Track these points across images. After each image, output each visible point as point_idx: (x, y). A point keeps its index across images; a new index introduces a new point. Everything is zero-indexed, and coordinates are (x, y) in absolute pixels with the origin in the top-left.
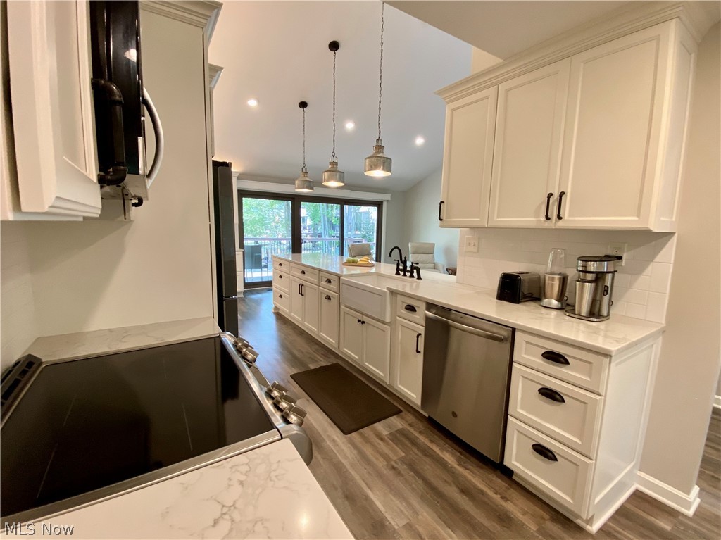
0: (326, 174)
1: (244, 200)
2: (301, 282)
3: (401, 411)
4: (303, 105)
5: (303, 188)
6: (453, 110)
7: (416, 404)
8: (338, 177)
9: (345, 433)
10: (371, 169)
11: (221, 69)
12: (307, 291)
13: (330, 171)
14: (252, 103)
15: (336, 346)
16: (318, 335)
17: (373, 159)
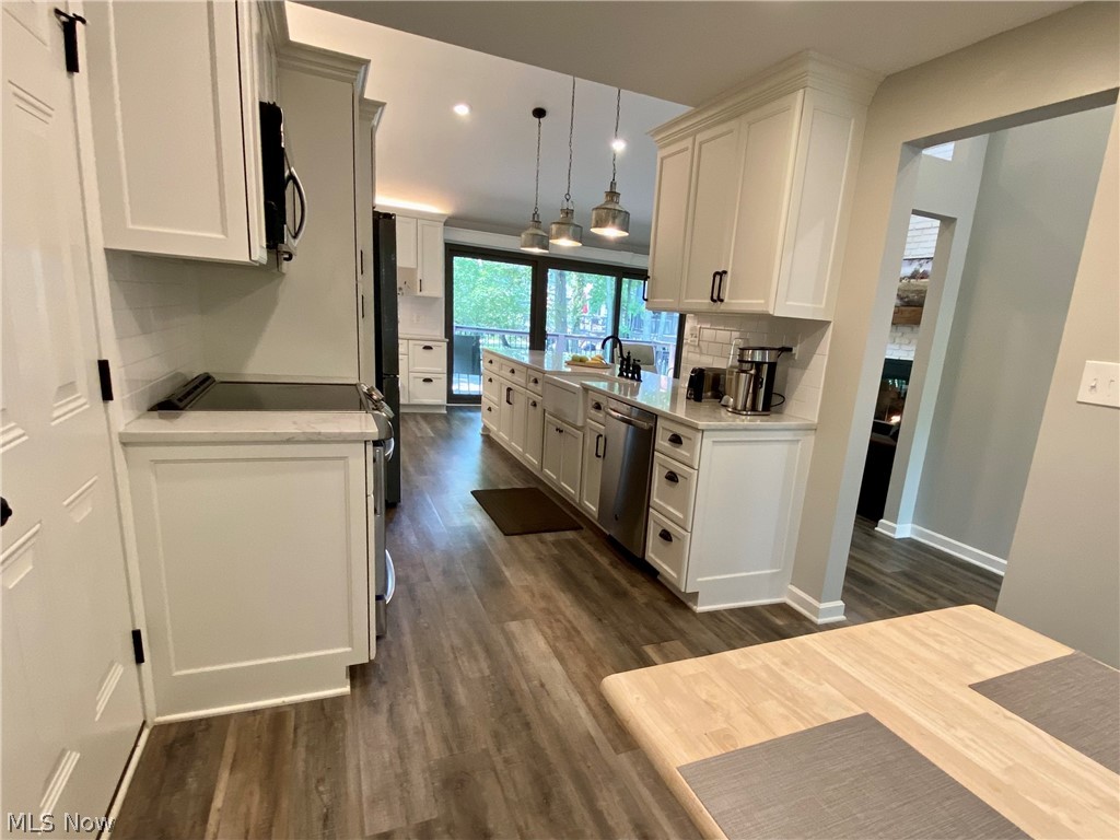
0: (554, 227)
1: (457, 260)
2: (510, 385)
3: (582, 528)
4: (539, 113)
5: (532, 246)
6: (662, 159)
7: (593, 517)
8: (571, 231)
9: (505, 535)
10: (599, 224)
11: (383, 104)
12: (515, 397)
13: (558, 223)
14: (462, 110)
15: (538, 467)
16: (523, 456)
17: (600, 211)
